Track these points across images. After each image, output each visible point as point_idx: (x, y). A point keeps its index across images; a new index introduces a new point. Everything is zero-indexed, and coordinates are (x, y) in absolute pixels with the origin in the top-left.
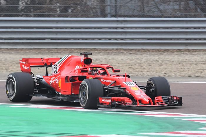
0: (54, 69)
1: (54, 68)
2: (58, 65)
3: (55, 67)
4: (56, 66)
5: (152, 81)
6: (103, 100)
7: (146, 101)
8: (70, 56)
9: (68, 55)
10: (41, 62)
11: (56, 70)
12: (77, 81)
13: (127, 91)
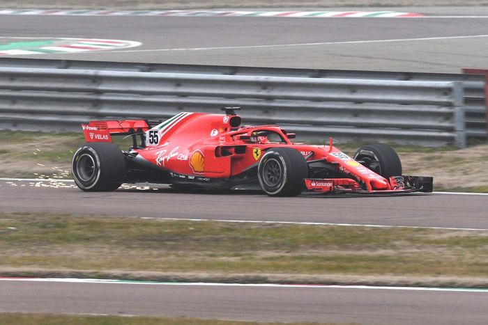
0: (151, 138)
1: (151, 136)
2: (160, 131)
3: (153, 134)
4: (156, 132)
5: (372, 152)
6: (313, 184)
7: (383, 184)
8: (189, 114)
9: (185, 113)
10: (118, 127)
11: (155, 138)
12: (233, 155)
13: (341, 168)
